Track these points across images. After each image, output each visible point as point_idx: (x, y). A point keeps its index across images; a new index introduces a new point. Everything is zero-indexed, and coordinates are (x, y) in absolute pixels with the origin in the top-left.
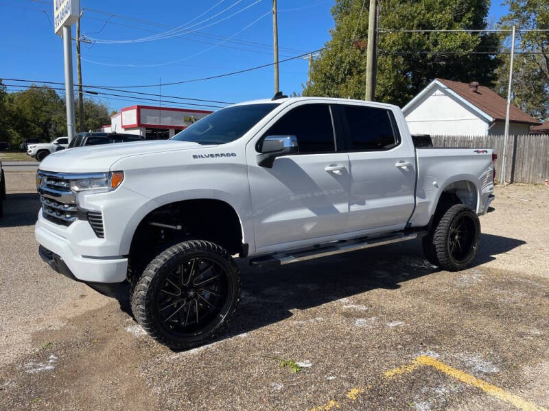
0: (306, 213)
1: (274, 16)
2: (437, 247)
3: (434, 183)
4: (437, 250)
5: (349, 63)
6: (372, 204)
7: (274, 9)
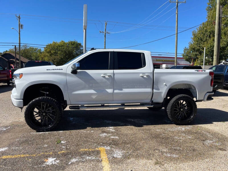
0: (92, 91)
1: (176, 15)
2: (168, 112)
3: (164, 84)
4: (168, 114)
5: (210, 32)
6: (126, 90)
7: (176, 12)
